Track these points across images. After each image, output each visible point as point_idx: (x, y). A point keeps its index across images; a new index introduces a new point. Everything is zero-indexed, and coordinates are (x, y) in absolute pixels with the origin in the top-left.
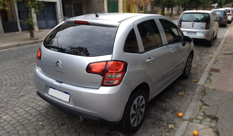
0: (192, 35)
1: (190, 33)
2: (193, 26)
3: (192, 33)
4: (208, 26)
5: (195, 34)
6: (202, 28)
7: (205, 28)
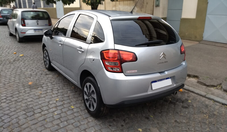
0: (40, 32)
1: (37, 31)
2: (38, 24)
3: (39, 31)
4: (50, 23)
5: (42, 31)
6: (46, 25)
7: (48, 25)
